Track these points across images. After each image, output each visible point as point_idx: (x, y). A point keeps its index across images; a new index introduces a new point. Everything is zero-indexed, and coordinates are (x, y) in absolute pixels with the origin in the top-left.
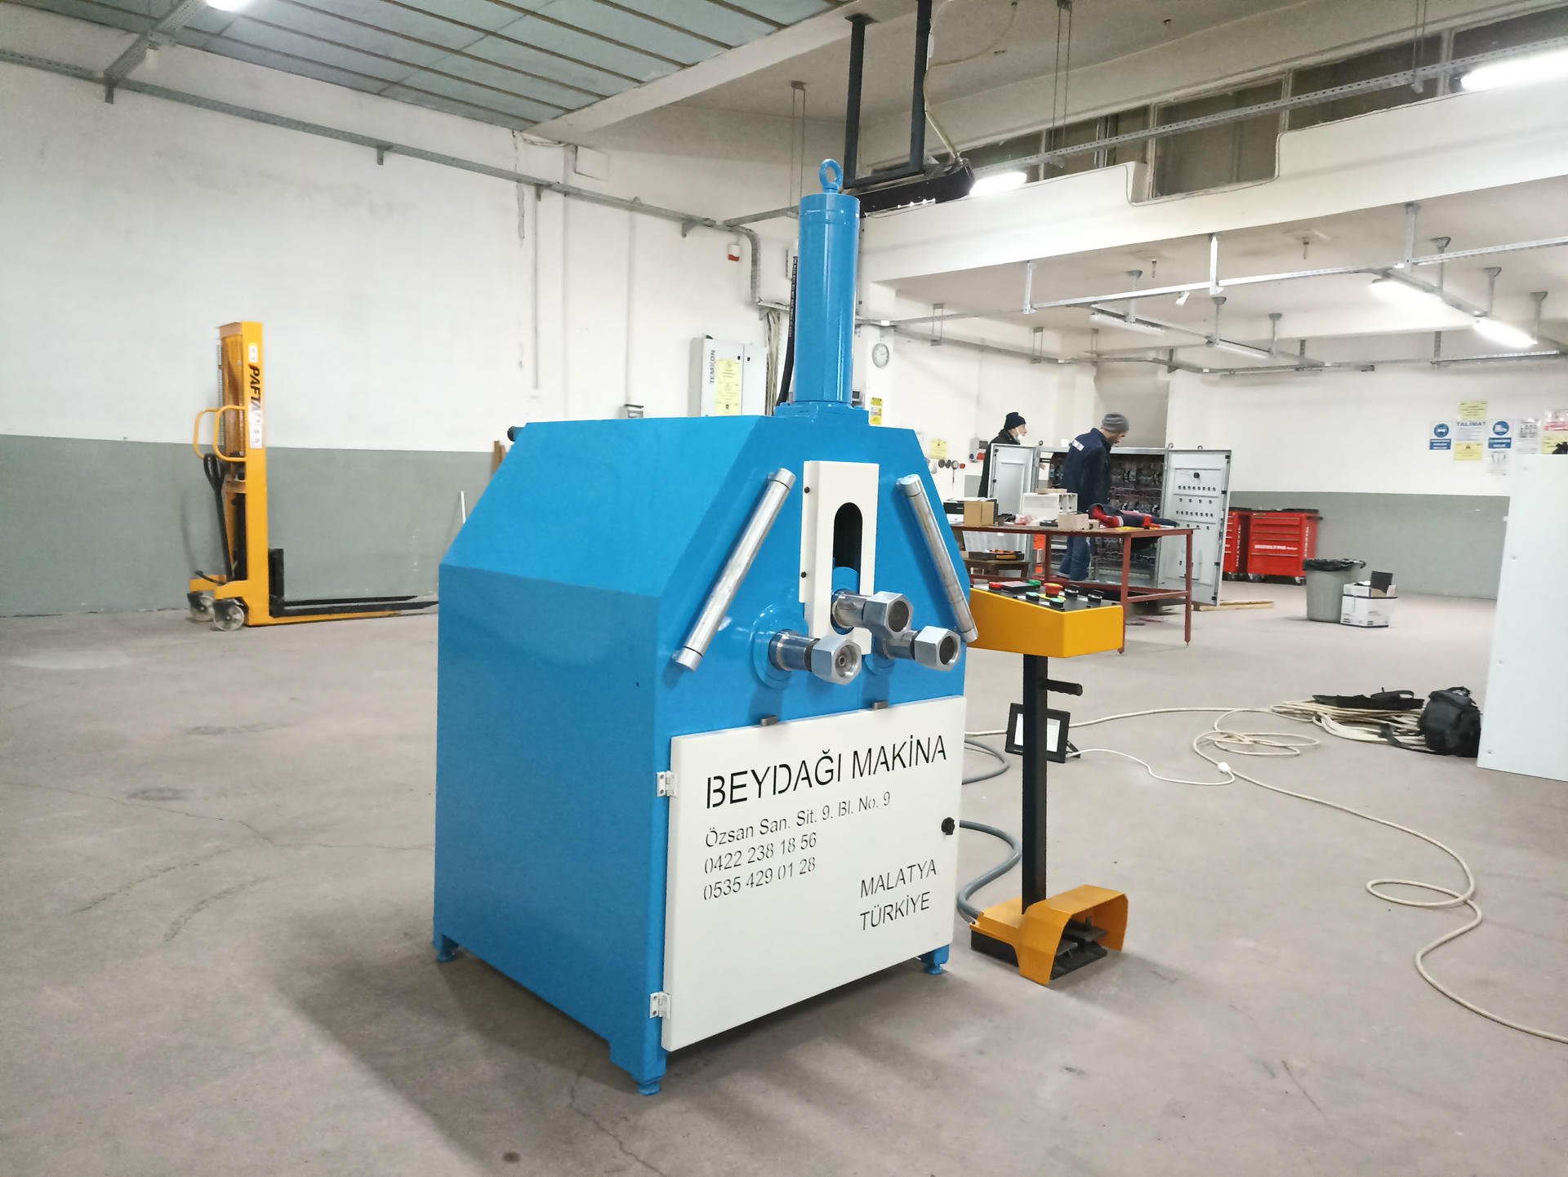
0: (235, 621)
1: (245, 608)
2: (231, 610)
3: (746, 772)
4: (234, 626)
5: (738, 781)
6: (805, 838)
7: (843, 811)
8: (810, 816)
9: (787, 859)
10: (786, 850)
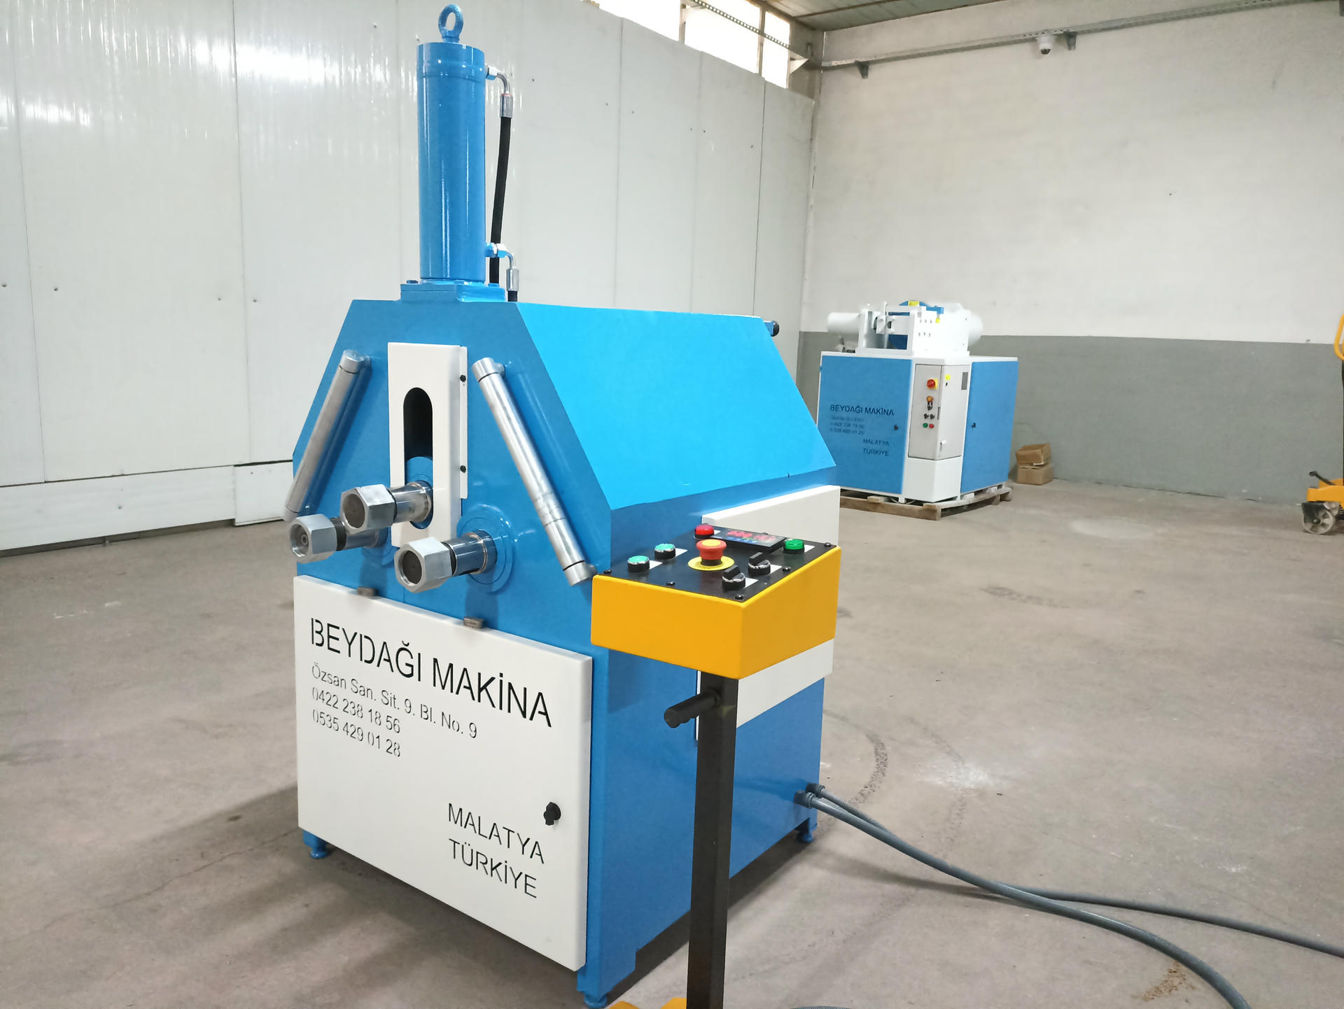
3: (338, 628)
5: (333, 632)
6: (389, 719)
7: (425, 715)
8: (393, 699)
9: (377, 730)
10: (374, 719)
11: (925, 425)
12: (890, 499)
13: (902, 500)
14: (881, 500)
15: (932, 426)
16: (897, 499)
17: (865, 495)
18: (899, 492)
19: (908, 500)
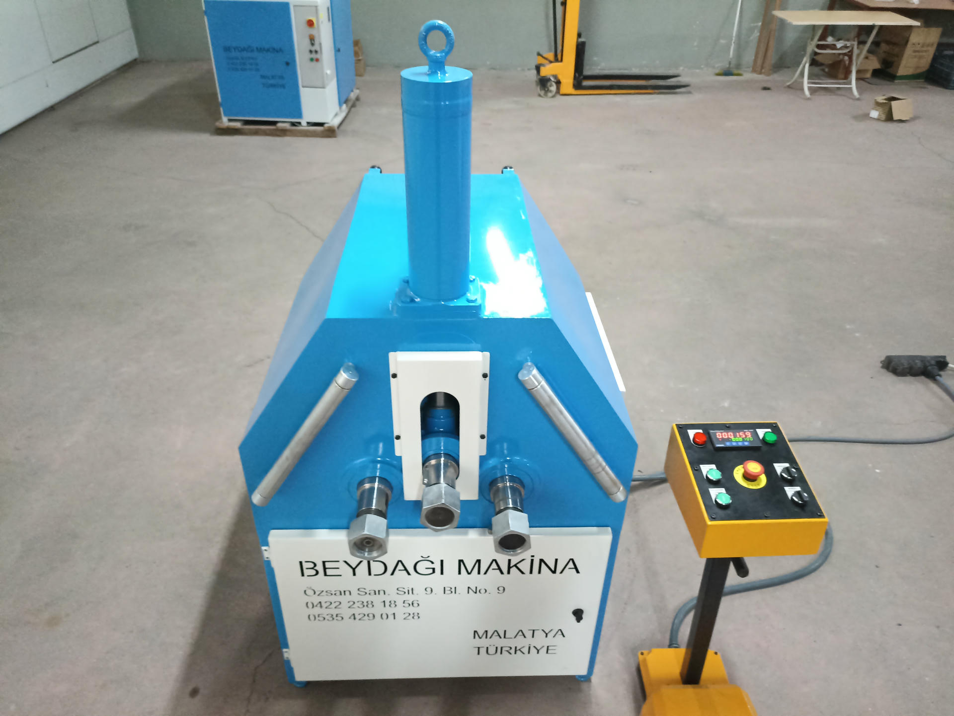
0: (551, 91)
1: (558, 83)
2: (549, 84)
3: (337, 561)
4: (550, 95)
5: (330, 565)
6: (407, 602)
7: (448, 592)
8: (410, 591)
9: (389, 610)
10: (387, 606)
11: (312, 60)
13: (304, 123)
14: (288, 125)
15: (317, 60)
16: (300, 123)
17: (273, 123)
18: (300, 115)
19: (308, 123)
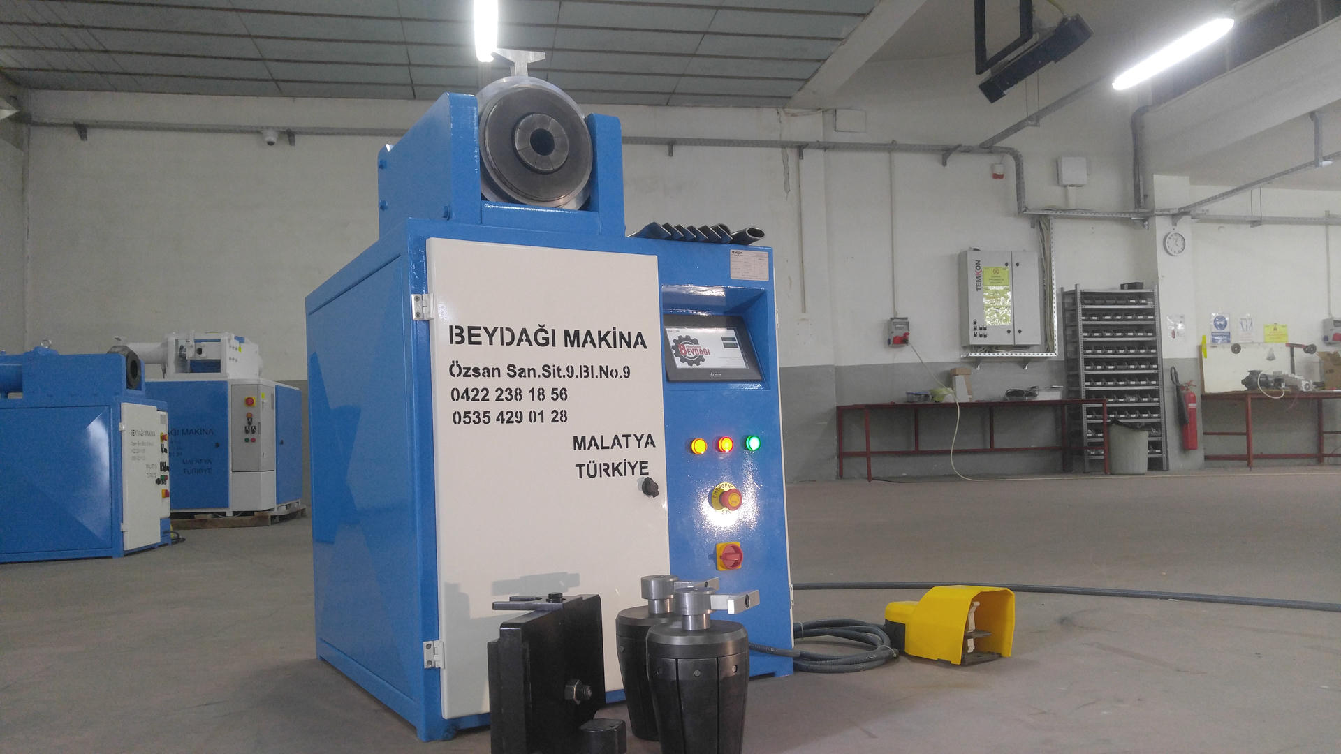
11: (247, 440)
12: (215, 515)
13: (229, 513)
14: (209, 516)
15: (253, 440)
16: (224, 514)
17: (191, 515)
18: (227, 506)
19: (235, 513)
